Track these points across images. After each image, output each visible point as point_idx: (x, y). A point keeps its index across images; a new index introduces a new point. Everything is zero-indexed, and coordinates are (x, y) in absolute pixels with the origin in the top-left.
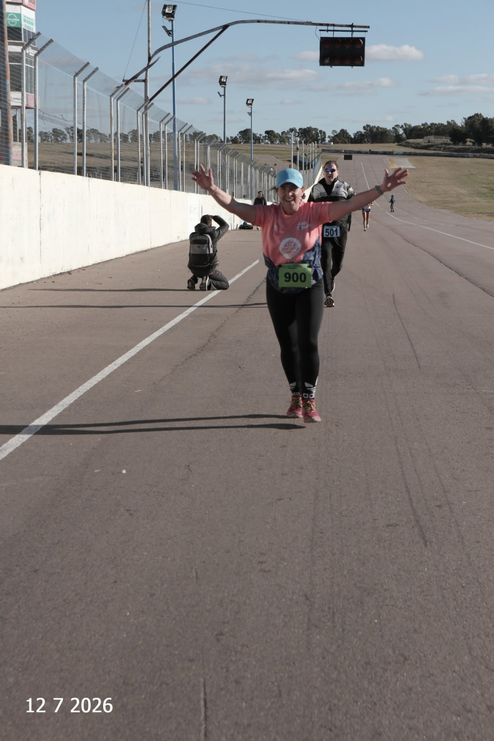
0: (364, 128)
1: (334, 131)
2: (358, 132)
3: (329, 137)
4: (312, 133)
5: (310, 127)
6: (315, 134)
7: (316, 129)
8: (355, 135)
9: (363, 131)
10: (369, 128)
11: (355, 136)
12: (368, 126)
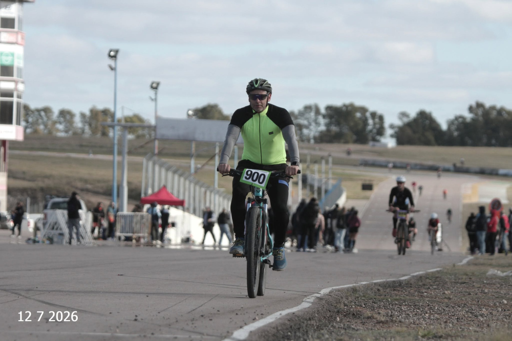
0: (471, 109)
1: (404, 115)
2: (457, 118)
3: (392, 126)
4: (354, 117)
5: (352, 105)
6: (360, 119)
7: (363, 110)
8: (451, 123)
9: (468, 116)
10: (480, 112)
11: (449, 128)
12: (480, 105)
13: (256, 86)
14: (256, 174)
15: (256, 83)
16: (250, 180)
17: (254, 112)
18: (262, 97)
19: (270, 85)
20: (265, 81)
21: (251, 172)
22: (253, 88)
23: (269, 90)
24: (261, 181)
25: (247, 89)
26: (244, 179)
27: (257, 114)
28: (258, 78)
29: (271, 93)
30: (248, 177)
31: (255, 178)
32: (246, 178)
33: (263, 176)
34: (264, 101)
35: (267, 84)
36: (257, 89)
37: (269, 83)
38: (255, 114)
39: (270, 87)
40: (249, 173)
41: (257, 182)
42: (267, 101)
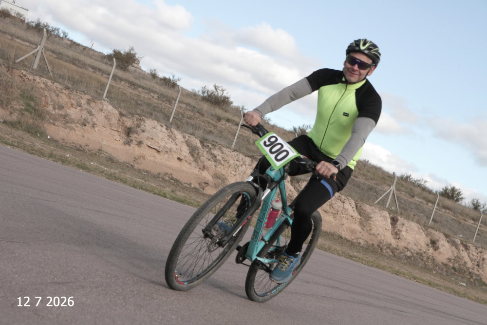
13: (362, 48)
14: (279, 146)
15: (364, 44)
16: (267, 149)
17: (344, 79)
18: (363, 65)
19: (380, 54)
20: (375, 46)
21: (277, 140)
22: (357, 48)
23: (375, 59)
24: (279, 157)
25: (349, 47)
26: (262, 143)
27: (344, 85)
28: (368, 39)
29: (376, 66)
30: (268, 143)
31: (274, 150)
32: (265, 143)
33: (285, 153)
34: (364, 72)
35: (377, 51)
36: (361, 52)
37: (380, 51)
38: (343, 82)
39: (378, 58)
40: (273, 140)
41: (273, 156)
42: (367, 75)
